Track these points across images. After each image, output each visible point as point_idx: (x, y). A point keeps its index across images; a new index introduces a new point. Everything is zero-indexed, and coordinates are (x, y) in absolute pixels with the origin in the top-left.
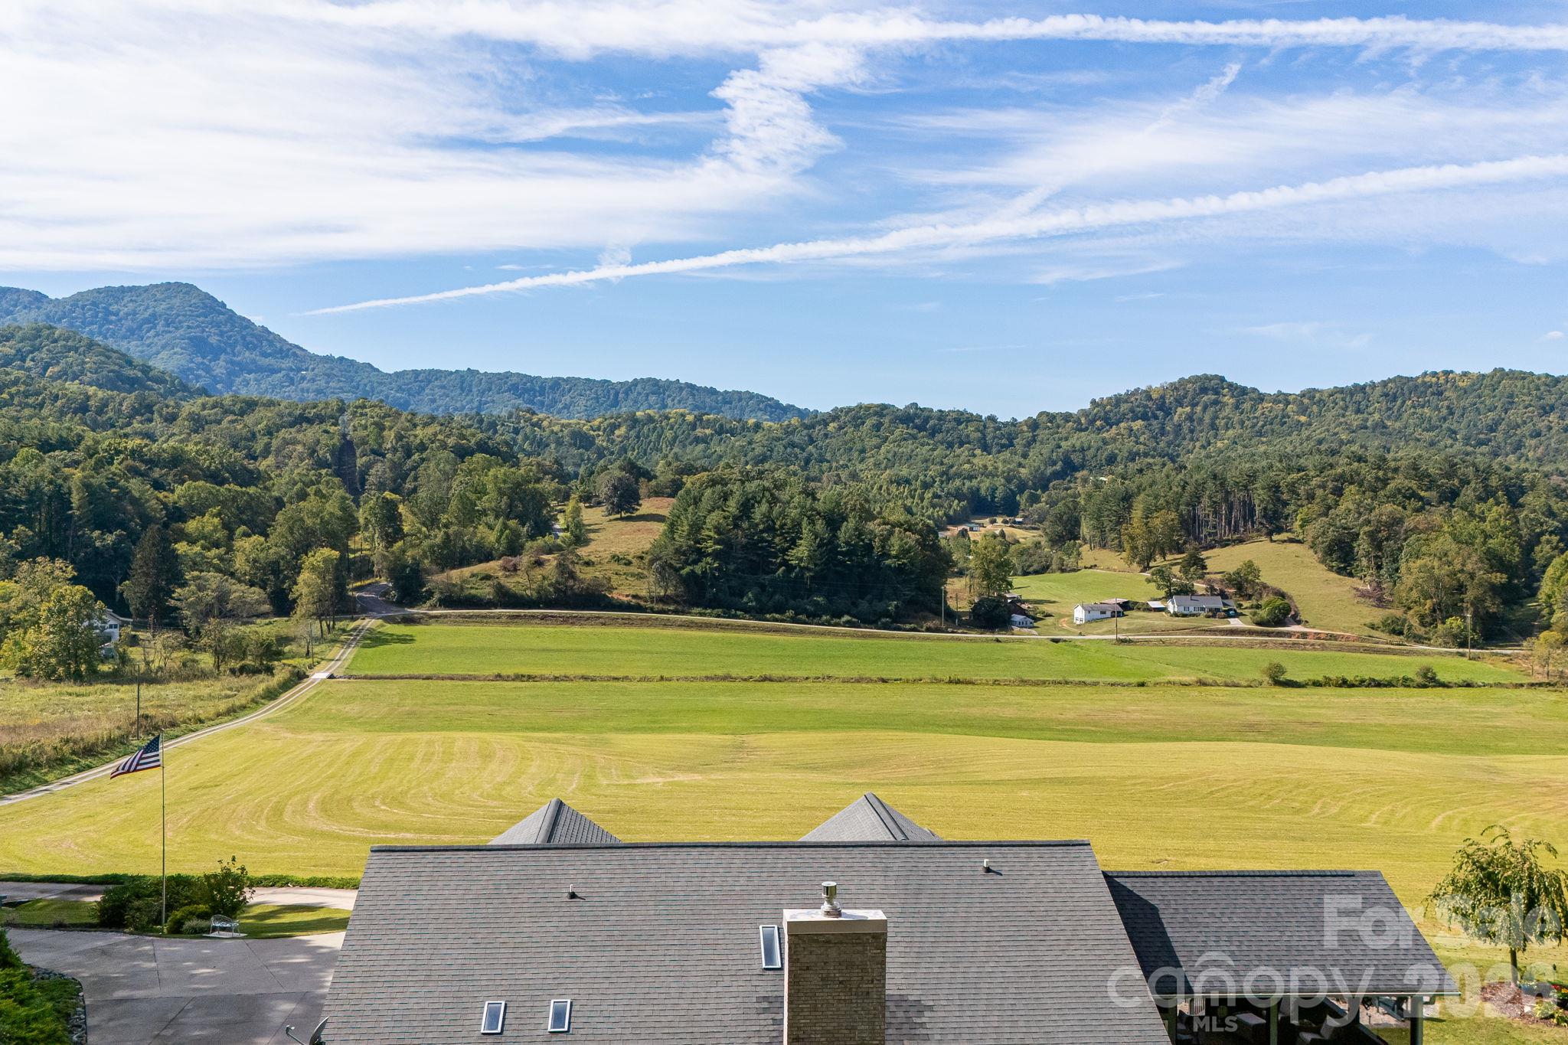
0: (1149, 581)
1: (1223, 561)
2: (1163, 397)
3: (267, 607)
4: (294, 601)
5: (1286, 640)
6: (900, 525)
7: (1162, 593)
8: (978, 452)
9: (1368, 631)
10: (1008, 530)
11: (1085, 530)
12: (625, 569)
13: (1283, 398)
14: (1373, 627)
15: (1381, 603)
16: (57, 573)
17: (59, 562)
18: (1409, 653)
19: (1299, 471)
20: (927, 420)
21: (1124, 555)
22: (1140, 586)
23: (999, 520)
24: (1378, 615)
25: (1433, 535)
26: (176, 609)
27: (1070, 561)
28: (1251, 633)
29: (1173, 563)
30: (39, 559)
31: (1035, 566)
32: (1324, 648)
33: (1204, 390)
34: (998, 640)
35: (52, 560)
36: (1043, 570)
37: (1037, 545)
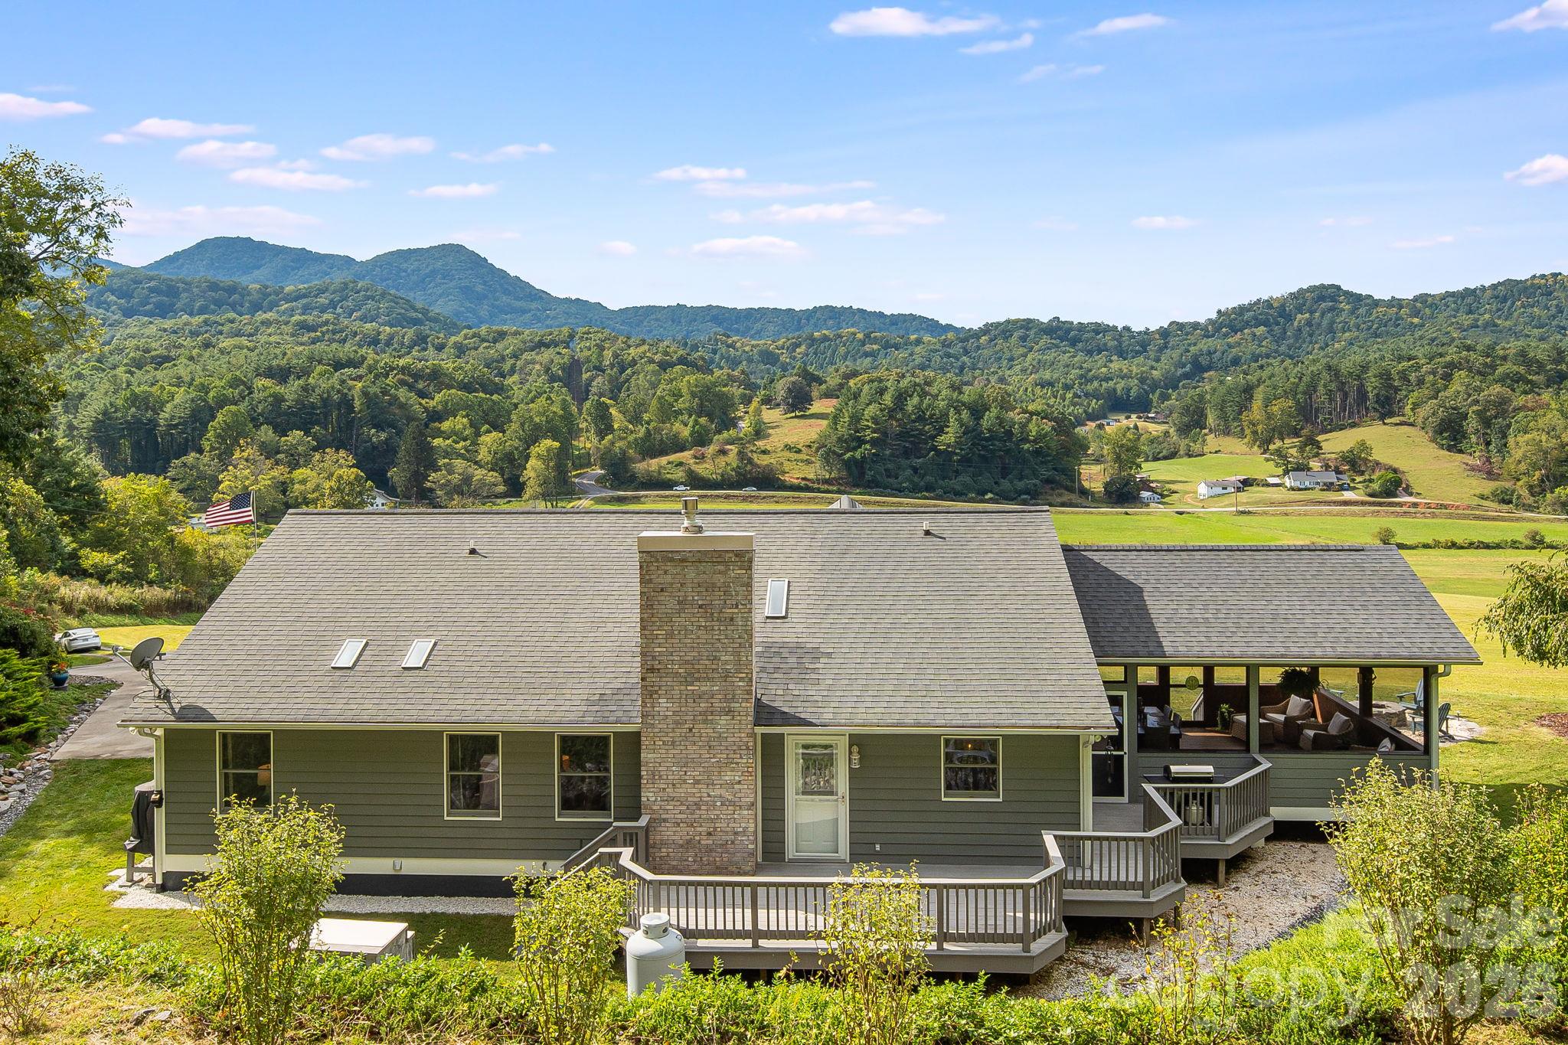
0: (1267, 460)
1: (1336, 443)
2: (1283, 306)
3: (501, 488)
4: (524, 483)
5: (1398, 509)
6: (1038, 414)
7: (1280, 471)
8: (1115, 358)
9: (1477, 501)
10: (1141, 424)
11: (1211, 419)
12: (797, 456)
13: (1396, 303)
14: (1482, 497)
15: (1491, 475)
16: (342, 461)
17: (342, 453)
18: (1518, 520)
19: (1409, 360)
20: (1068, 331)
21: (1246, 440)
22: (1261, 466)
23: (1134, 416)
24: (1489, 486)
25: (1541, 412)
26: (431, 490)
27: (1196, 447)
28: (1363, 503)
29: (1291, 446)
30: (328, 450)
31: (1165, 453)
32: (1434, 516)
33: (1322, 298)
34: (1127, 513)
35: (337, 450)
36: (1172, 455)
37: (1166, 433)
